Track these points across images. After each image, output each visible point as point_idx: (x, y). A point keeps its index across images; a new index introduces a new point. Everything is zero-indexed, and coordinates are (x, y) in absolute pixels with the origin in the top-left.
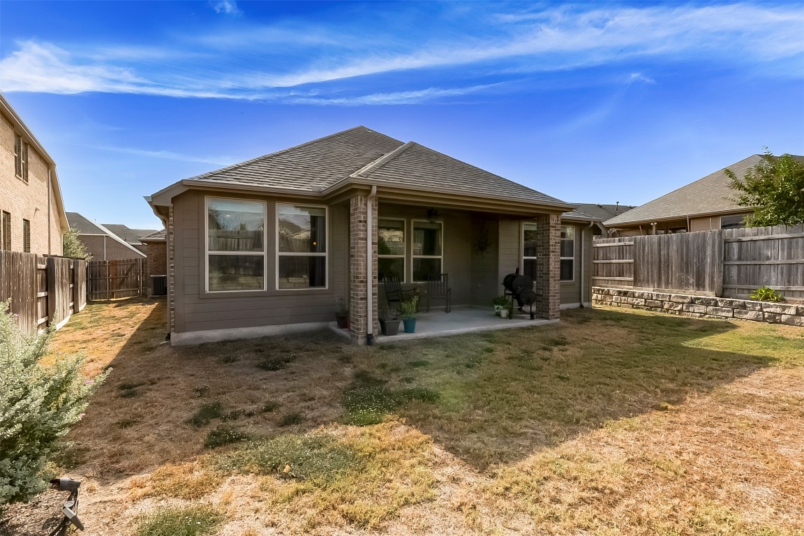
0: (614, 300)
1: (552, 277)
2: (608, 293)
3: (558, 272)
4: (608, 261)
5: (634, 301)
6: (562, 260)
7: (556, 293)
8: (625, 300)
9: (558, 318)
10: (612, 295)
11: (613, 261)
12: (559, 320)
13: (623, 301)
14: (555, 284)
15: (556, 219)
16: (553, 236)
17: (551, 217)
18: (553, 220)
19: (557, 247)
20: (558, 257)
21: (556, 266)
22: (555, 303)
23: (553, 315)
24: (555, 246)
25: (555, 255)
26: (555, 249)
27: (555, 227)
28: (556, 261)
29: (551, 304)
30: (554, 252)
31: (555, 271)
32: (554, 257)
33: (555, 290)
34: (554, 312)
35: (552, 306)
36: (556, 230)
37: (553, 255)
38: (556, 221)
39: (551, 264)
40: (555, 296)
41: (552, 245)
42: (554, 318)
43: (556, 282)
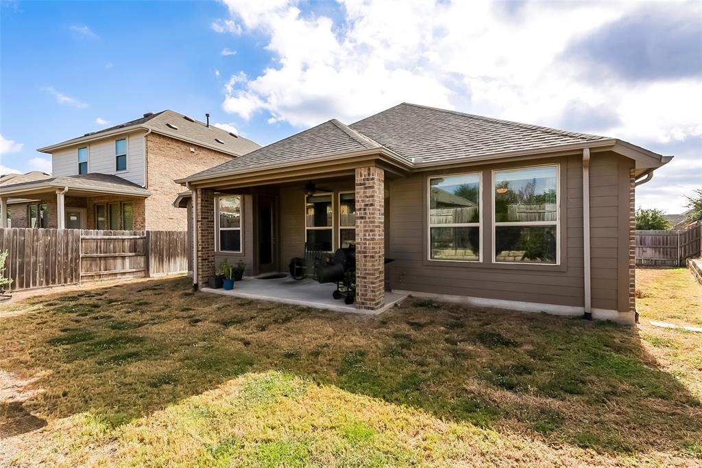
12: (374, 312)
14: (366, 261)
15: (366, 173)
16: (361, 197)
17: (358, 171)
18: (361, 176)
19: (367, 211)
20: (371, 225)
21: (368, 237)
22: (365, 287)
23: (363, 303)
24: (365, 209)
25: (364, 222)
26: (365, 213)
27: (364, 184)
28: (366, 231)
29: (359, 288)
30: (362, 218)
31: (365, 244)
32: (363, 225)
33: (365, 270)
34: (365, 299)
35: (361, 290)
36: (366, 188)
37: (361, 223)
38: (365, 176)
39: (358, 234)
40: (365, 278)
41: (360, 209)
42: (365, 308)
43: (368, 259)
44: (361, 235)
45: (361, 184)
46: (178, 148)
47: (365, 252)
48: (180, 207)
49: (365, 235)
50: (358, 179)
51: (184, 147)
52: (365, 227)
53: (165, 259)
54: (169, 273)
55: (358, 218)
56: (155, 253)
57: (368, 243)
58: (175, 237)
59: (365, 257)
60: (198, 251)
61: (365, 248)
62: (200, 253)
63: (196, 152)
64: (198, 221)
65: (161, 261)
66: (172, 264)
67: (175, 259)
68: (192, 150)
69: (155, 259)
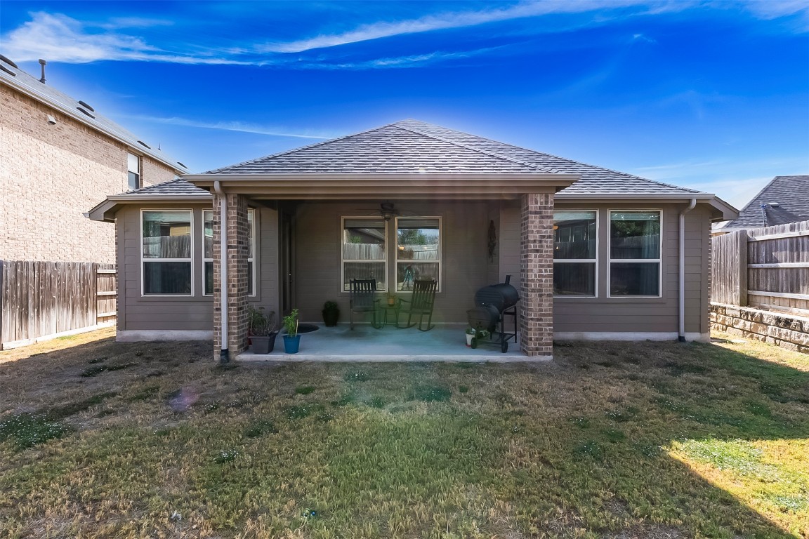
0: (769, 332)
1: (533, 291)
2: (760, 321)
3: (548, 283)
4: (773, 265)
5: (801, 339)
6: (555, 264)
7: (544, 315)
8: (786, 334)
9: (549, 354)
10: (767, 325)
11: (781, 265)
12: (550, 358)
13: (783, 337)
14: (541, 301)
15: (543, 200)
16: (535, 227)
17: (532, 197)
18: (536, 203)
19: (544, 244)
20: (548, 259)
21: (544, 273)
22: (541, 330)
23: (537, 349)
24: (541, 242)
25: (540, 256)
26: (542, 246)
27: (540, 213)
28: (542, 266)
29: (532, 332)
30: (537, 251)
31: (541, 281)
32: (538, 259)
33: (541, 310)
34: (540, 344)
35: (535, 334)
36: (542, 217)
37: (535, 257)
38: (541, 203)
39: (532, 270)
40: (541, 320)
41: (535, 241)
42: (540, 354)
43: (544, 298)
44: (536, 270)
45: (536, 213)
46: (25, 111)
47: (541, 290)
48: (105, 220)
49: (541, 271)
50: (532, 206)
51: (35, 112)
52: (541, 261)
53: (31, 314)
54: (39, 339)
55: (531, 251)
56: (13, 303)
57: (544, 279)
58: (48, 272)
59: (541, 296)
60: (229, 295)
61: (540, 285)
62: (234, 300)
63: (58, 124)
64: (229, 247)
65: (24, 316)
66: (43, 323)
67: (48, 312)
68: (52, 118)
69: (13, 312)
